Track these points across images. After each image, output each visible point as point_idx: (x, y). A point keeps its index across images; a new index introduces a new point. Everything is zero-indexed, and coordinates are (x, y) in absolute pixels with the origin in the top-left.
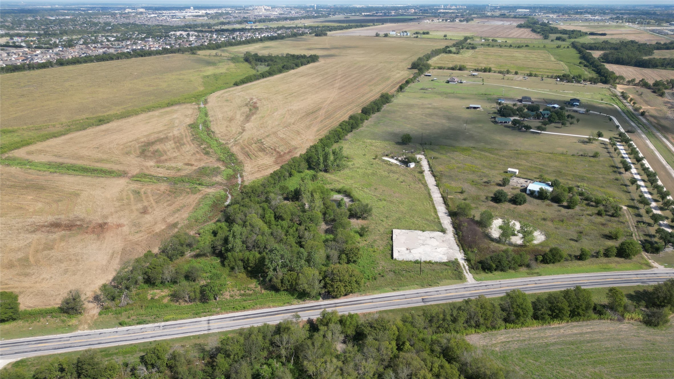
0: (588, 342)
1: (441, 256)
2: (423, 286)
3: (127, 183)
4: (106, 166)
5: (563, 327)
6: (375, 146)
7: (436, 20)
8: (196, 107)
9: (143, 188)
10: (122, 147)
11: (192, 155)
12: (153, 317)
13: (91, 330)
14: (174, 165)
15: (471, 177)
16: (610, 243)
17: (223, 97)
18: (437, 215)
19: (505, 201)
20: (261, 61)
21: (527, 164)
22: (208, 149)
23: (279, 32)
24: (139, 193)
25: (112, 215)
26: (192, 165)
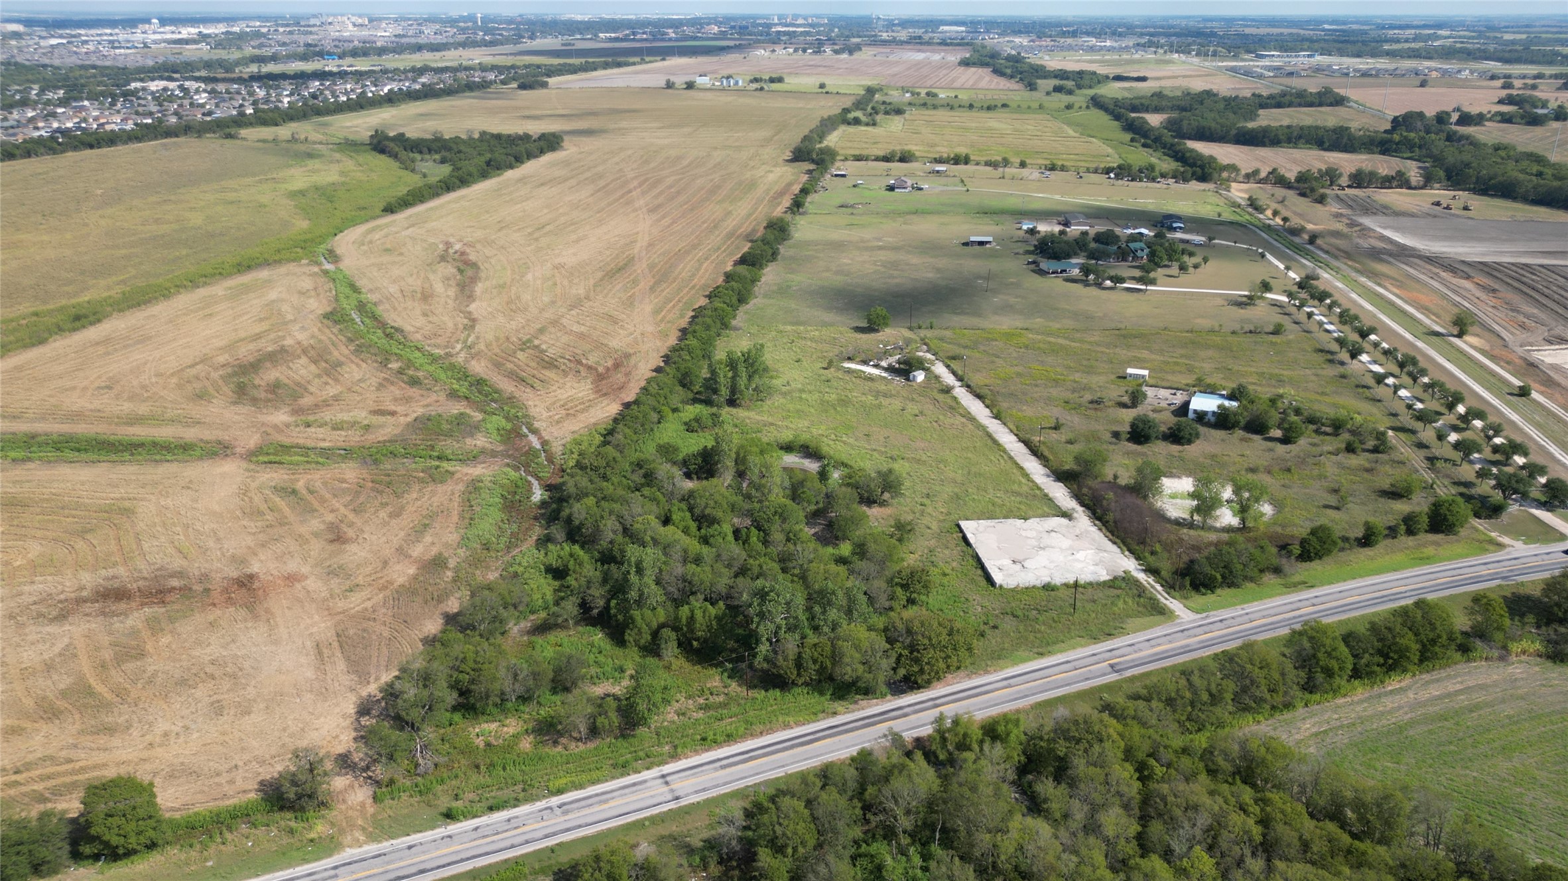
0: (1471, 711)
1: (1092, 568)
2: (1095, 639)
3: (248, 470)
4: (165, 433)
5: (1409, 688)
6: (811, 340)
7: (780, 51)
8: (316, 269)
9: (298, 480)
10: (174, 380)
11: (378, 389)
12: (519, 788)
13: (380, 842)
14: (345, 417)
15: (1054, 392)
16: (1401, 507)
17: (371, 242)
18: (1033, 481)
19: (1157, 438)
20: (421, 152)
21: (1153, 356)
22: (411, 373)
23: (423, 80)
24: (294, 492)
25: (256, 554)
26: (393, 413)
